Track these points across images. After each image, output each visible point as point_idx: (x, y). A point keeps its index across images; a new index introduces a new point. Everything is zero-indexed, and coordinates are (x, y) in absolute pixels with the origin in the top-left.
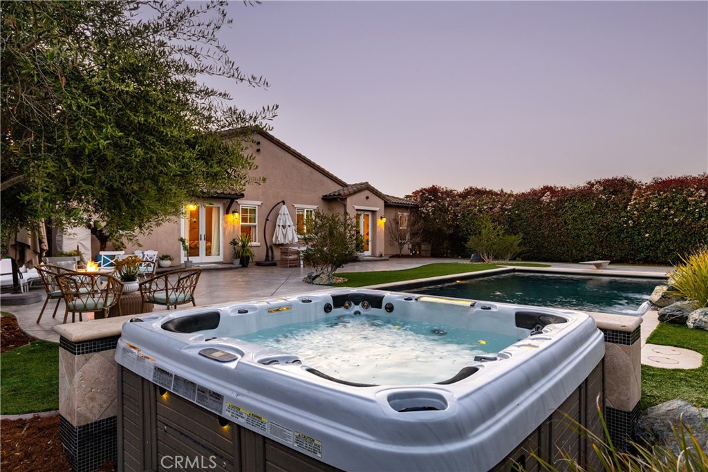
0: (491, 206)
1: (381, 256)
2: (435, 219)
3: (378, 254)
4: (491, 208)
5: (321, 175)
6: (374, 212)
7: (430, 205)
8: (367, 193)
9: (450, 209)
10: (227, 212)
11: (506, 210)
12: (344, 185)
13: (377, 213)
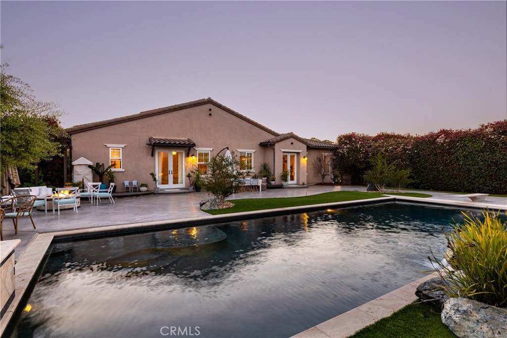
0: (396, 147)
1: (304, 184)
2: (349, 157)
3: (301, 183)
4: (396, 149)
5: (258, 129)
6: (298, 153)
7: (345, 147)
8: (292, 140)
9: (361, 149)
10: (188, 156)
11: (407, 150)
12: (277, 135)
13: (301, 154)
